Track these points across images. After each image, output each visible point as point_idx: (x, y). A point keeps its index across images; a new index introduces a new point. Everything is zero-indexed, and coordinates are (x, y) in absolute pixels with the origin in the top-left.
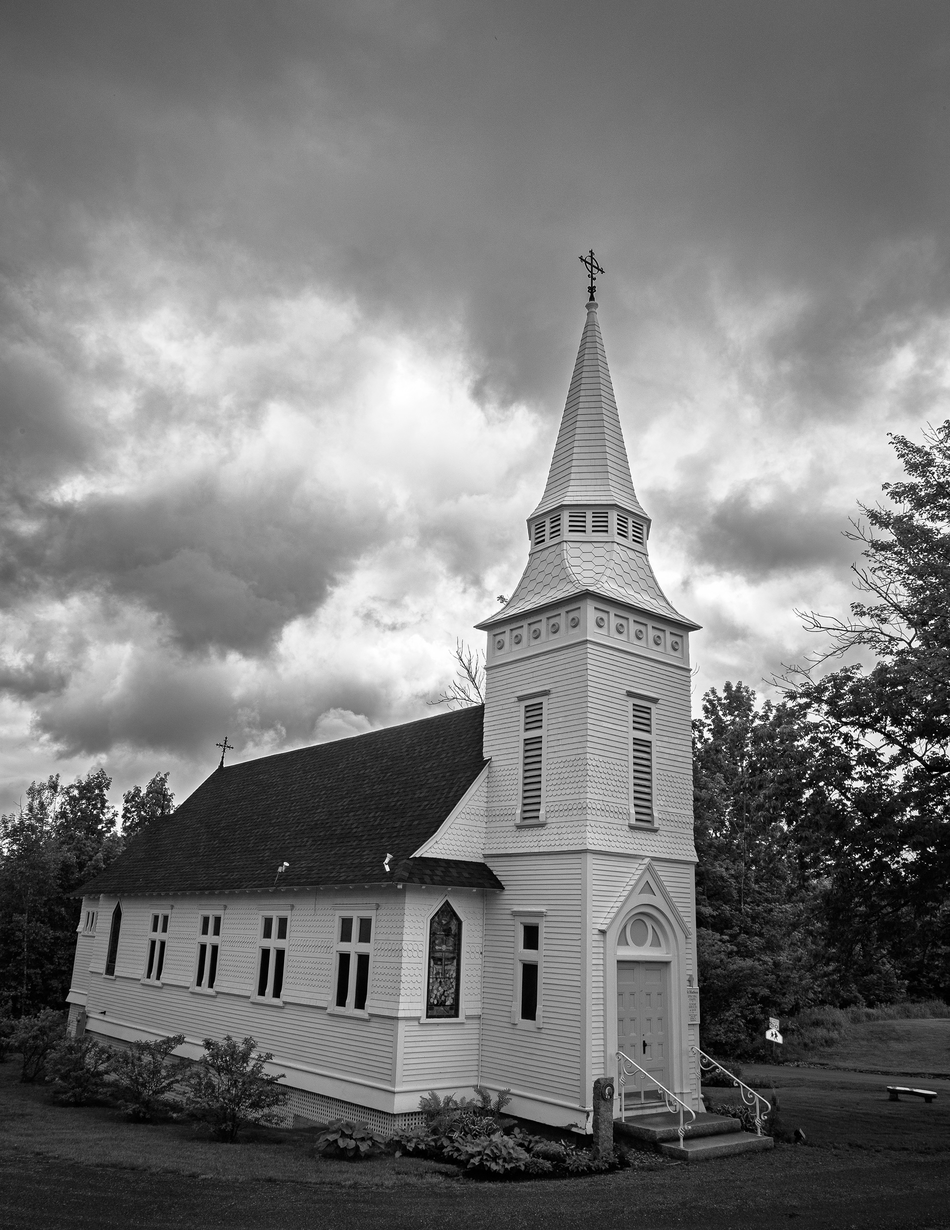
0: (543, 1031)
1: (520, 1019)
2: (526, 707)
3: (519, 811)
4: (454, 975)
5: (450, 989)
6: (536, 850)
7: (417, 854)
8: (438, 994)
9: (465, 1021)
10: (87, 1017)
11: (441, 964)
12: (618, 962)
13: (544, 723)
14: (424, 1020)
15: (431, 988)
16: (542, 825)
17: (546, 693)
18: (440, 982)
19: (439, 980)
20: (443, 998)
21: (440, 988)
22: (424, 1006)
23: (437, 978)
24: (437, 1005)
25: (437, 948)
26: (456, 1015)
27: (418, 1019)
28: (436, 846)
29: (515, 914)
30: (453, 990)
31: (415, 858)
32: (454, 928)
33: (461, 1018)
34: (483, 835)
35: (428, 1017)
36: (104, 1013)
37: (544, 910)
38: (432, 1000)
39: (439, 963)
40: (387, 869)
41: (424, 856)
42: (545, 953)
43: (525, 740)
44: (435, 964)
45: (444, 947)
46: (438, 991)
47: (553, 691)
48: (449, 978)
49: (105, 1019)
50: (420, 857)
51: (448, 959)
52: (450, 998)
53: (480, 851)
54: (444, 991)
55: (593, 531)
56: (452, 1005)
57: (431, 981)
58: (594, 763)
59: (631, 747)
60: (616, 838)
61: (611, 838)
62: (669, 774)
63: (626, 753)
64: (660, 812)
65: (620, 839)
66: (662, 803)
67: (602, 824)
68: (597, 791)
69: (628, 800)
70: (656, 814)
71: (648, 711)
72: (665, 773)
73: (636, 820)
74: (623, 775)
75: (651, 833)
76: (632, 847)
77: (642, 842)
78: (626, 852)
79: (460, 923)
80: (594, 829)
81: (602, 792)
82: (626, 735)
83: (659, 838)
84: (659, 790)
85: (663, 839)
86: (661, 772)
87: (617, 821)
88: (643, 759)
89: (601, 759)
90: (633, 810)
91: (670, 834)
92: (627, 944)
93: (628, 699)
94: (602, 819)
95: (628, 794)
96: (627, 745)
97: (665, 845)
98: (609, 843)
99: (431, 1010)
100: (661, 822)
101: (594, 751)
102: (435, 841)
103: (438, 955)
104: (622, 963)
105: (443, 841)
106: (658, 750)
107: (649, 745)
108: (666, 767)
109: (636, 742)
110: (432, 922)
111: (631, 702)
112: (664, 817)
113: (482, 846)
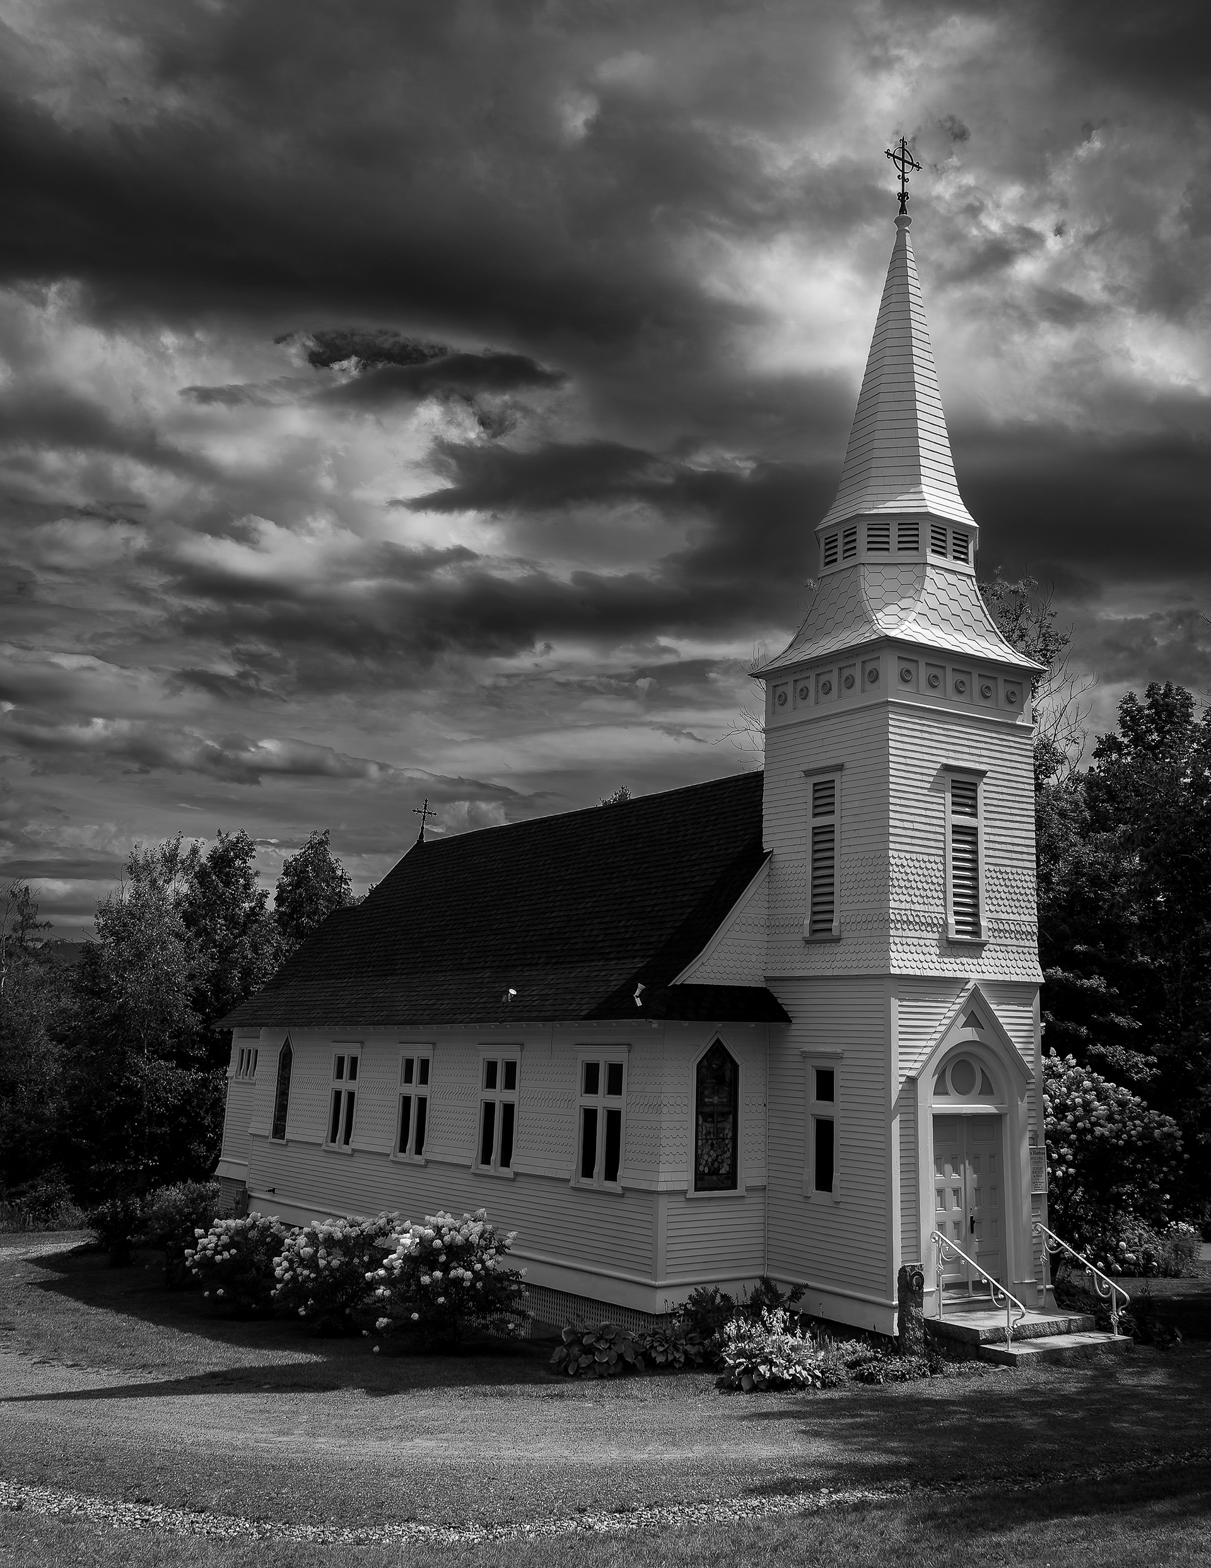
0: (841, 1206)
1: (814, 1191)
2: (815, 785)
3: (807, 922)
4: (730, 1135)
5: (725, 1152)
6: (829, 973)
7: (678, 980)
8: (710, 1160)
9: (745, 1194)
10: (250, 1197)
11: (713, 1122)
12: (935, 1117)
13: (837, 808)
14: (692, 1194)
15: (699, 1152)
16: (838, 940)
17: (840, 768)
18: (712, 1144)
19: (710, 1142)
20: (716, 1165)
21: (712, 1152)
22: (691, 1176)
23: (707, 1140)
24: (708, 1174)
25: (706, 1100)
26: (734, 1187)
27: (685, 1192)
28: (702, 969)
29: (805, 1055)
30: (728, 1154)
31: (674, 985)
32: (728, 1074)
33: (740, 1190)
34: (764, 952)
35: (696, 1189)
36: (273, 1191)
37: (839, 1051)
38: (701, 1168)
39: (710, 1120)
40: (639, 1003)
41: (686, 983)
42: (842, 1105)
43: (814, 828)
44: (705, 1121)
45: (716, 1100)
46: (710, 1156)
47: (847, 765)
48: (723, 1139)
49: (276, 1199)
50: (682, 984)
51: (721, 1114)
52: (725, 1165)
53: (760, 972)
54: (717, 1156)
55: (899, 549)
56: (728, 1173)
57: (700, 1143)
58: (899, 862)
59: (950, 836)
60: (928, 958)
61: (922, 958)
62: (1003, 869)
63: (941, 845)
64: (990, 920)
65: (935, 958)
66: (993, 908)
67: (910, 941)
68: (903, 898)
69: (945, 906)
70: (984, 923)
71: (973, 787)
72: (997, 869)
73: (958, 932)
74: (938, 874)
75: (975, 948)
76: (951, 968)
77: (964, 960)
78: (943, 974)
79: (735, 1067)
80: (900, 948)
81: (909, 899)
82: (942, 822)
83: (988, 954)
84: (988, 891)
85: (994, 954)
86: (992, 868)
87: (930, 935)
88: (965, 851)
89: (908, 856)
90: (952, 920)
91: (1003, 948)
92: (947, 1094)
93: (944, 774)
94: (910, 934)
95: (945, 899)
96: (944, 834)
97: (998, 962)
98: (920, 965)
99: (701, 1181)
100: (990, 934)
101: (898, 846)
102: (700, 964)
103: (708, 1110)
104: (942, 1119)
105: (712, 962)
106: (987, 838)
107: (974, 832)
108: (998, 861)
109: (955, 829)
110: (699, 1067)
111: (948, 779)
112: (995, 926)
113: (763, 966)
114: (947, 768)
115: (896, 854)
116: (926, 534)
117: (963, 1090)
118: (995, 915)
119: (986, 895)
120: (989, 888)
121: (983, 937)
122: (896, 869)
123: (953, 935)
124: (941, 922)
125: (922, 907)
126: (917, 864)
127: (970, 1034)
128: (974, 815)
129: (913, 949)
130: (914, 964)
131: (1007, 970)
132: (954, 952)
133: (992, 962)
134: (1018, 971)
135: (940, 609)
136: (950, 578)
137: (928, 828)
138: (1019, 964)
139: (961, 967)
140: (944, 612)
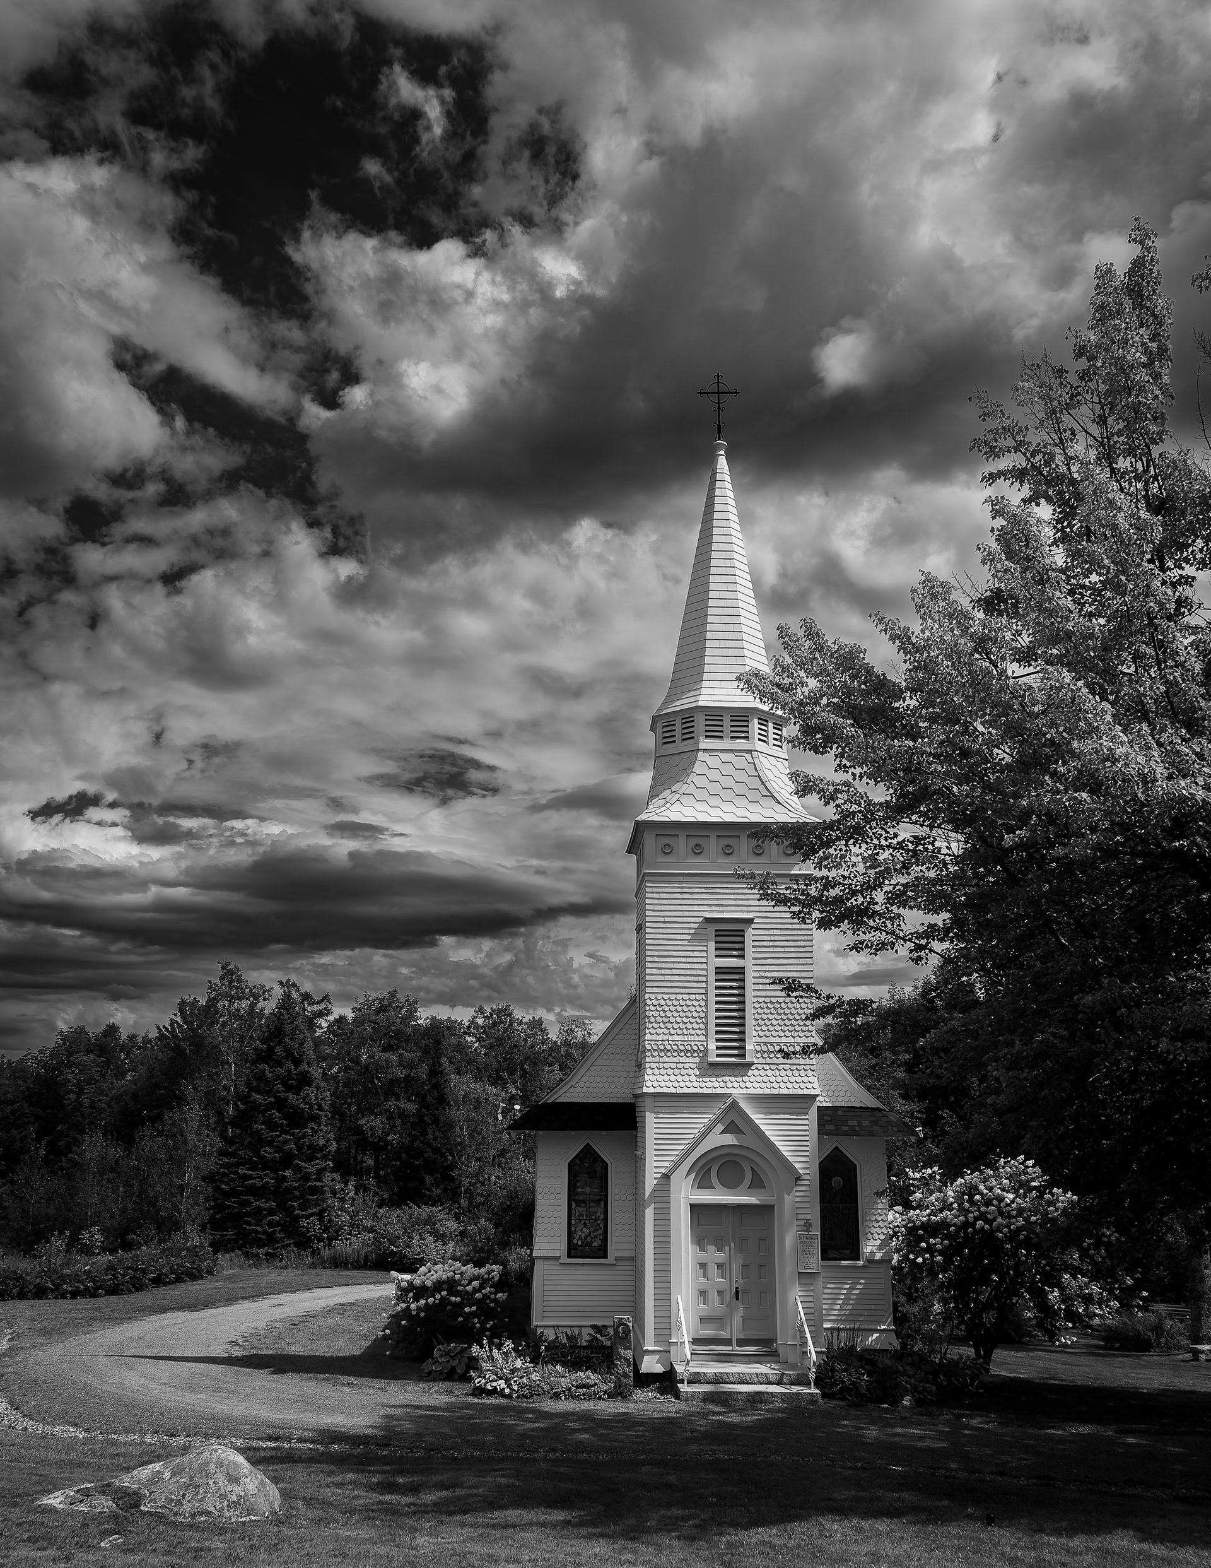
4: (602, 1216)
5: (596, 1230)
8: (583, 1235)
9: (613, 1262)
11: (585, 1207)
12: (691, 1205)
14: (565, 1259)
15: (572, 1229)
18: (585, 1224)
19: (582, 1222)
20: (589, 1239)
21: (585, 1230)
22: (564, 1246)
23: (580, 1220)
24: (581, 1246)
25: (578, 1190)
26: (606, 1256)
27: (558, 1258)
28: (572, 1090)
30: (601, 1232)
31: (546, 1104)
32: (599, 1170)
33: (610, 1259)
34: (633, 1074)
35: (569, 1256)
38: (575, 1241)
39: (582, 1205)
41: (558, 1101)
44: (577, 1205)
45: (588, 1190)
46: (583, 1232)
47: (642, 925)
48: (595, 1220)
50: (553, 1103)
51: (594, 1201)
52: (598, 1239)
53: (629, 1091)
54: (590, 1233)
56: (601, 1246)
57: (573, 1222)
58: (656, 1002)
59: (713, 977)
60: (686, 1078)
61: (680, 1078)
62: (774, 1000)
63: (704, 985)
64: (758, 1043)
65: (694, 1078)
66: (761, 1034)
67: (666, 1066)
68: (659, 1031)
69: (706, 1035)
70: (749, 1047)
71: (741, 933)
72: (768, 1000)
73: (718, 1056)
74: (699, 1009)
75: (744, 1068)
76: (712, 1085)
77: (727, 1079)
78: (701, 1091)
79: (605, 1167)
80: (656, 1071)
81: (666, 1031)
82: (704, 966)
83: (756, 1072)
84: (756, 1019)
85: (762, 1072)
86: (761, 1000)
87: (691, 1060)
88: (731, 988)
89: (666, 997)
90: (712, 1046)
91: (773, 1067)
92: (713, 1188)
93: (707, 926)
94: (667, 1060)
95: (706, 1029)
96: (706, 976)
97: (766, 1079)
98: (676, 1085)
99: (573, 1251)
100: (759, 1055)
101: (656, 990)
102: (569, 1085)
103: (581, 1198)
104: (693, 1207)
105: (581, 1084)
106: (756, 974)
107: (741, 971)
108: (769, 993)
109: (719, 971)
110: (571, 1166)
111: (712, 929)
112: (765, 1048)
113: (631, 1086)
114: (708, 920)
115: (653, 996)
116: (700, 723)
117: (730, 1184)
118: (764, 1039)
119: (754, 1023)
120: (757, 1017)
121: (748, 1059)
122: (653, 1008)
123: (712, 1058)
124: (702, 1048)
125: (681, 1038)
126: (676, 1003)
127: (729, 1139)
128: (743, 957)
129: (670, 1072)
130: (670, 1084)
131: (776, 1085)
132: (717, 1072)
133: (759, 1079)
134: (790, 1085)
135: (709, 786)
136: (725, 757)
137: (688, 972)
138: (792, 1079)
139: (723, 1085)
140: (714, 788)
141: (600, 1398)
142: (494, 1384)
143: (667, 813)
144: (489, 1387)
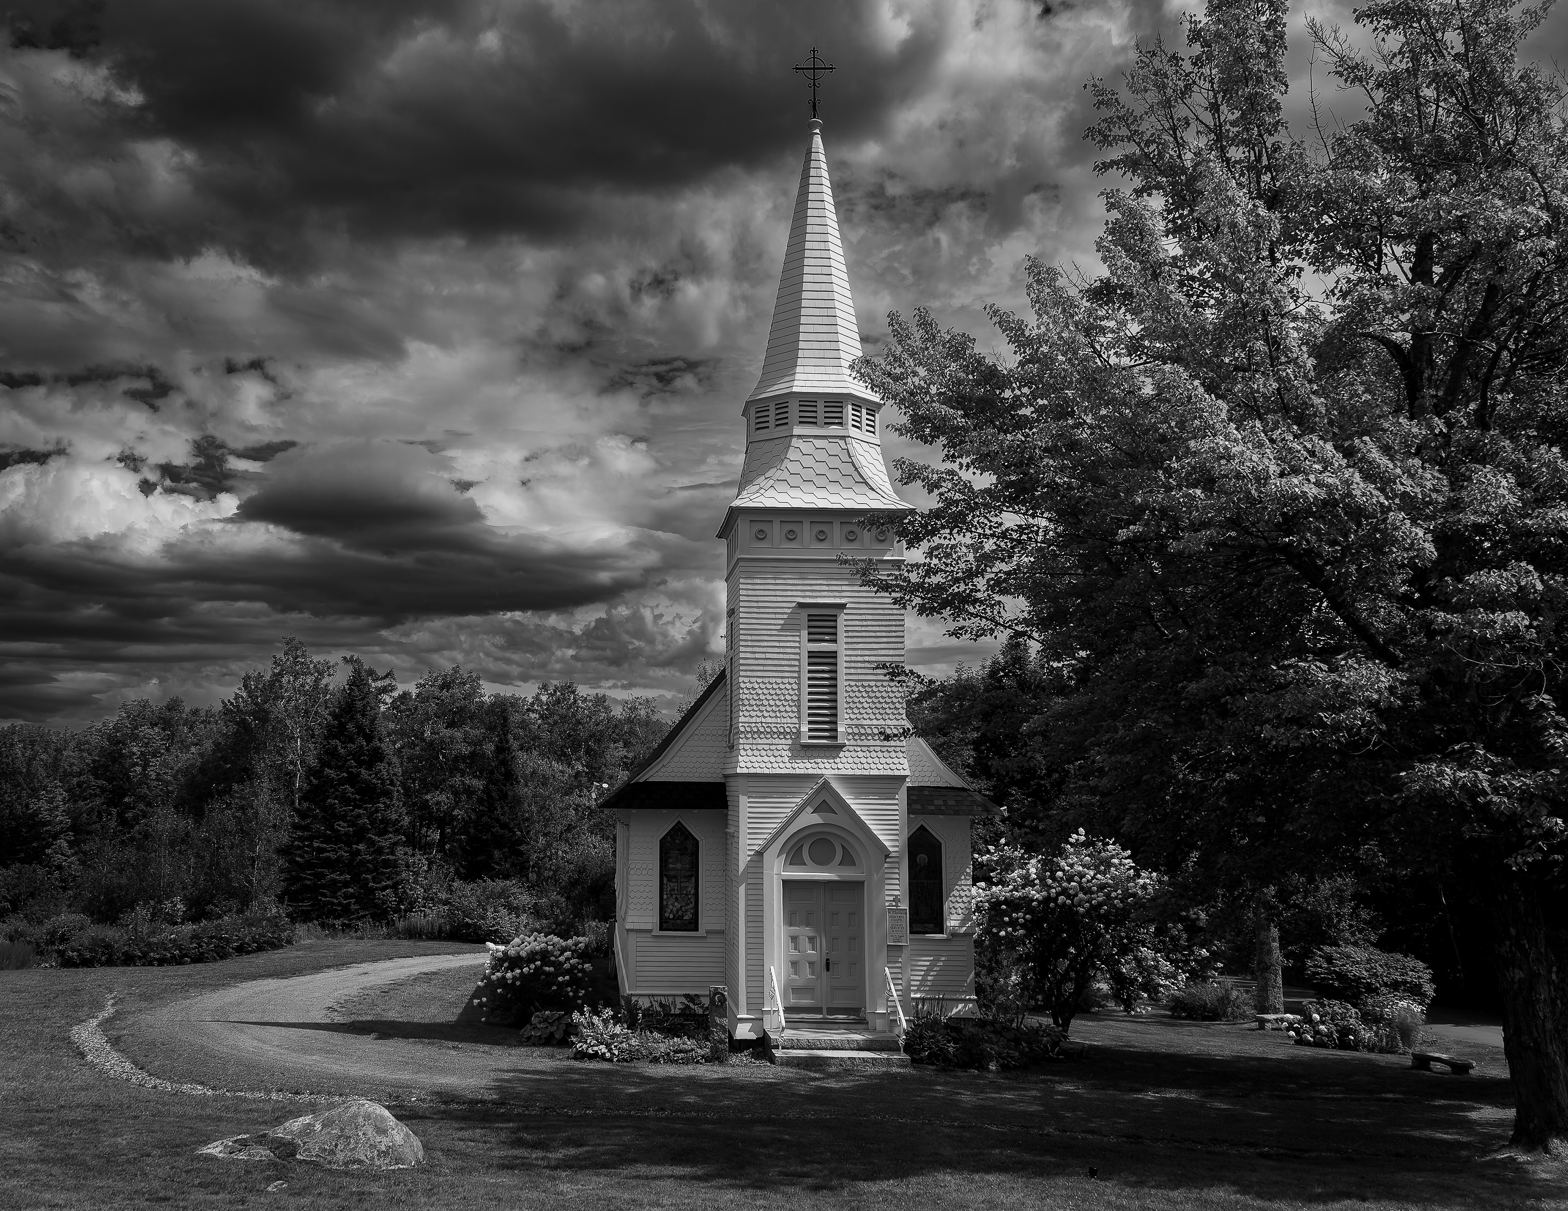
0: (733, 946)
4: (693, 891)
5: (688, 904)
7: (640, 779)
8: (675, 909)
9: (705, 935)
11: (677, 882)
12: (784, 881)
13: (733, 643)
14: (657, 932)
15: (664, 903)
17: (733, 612)
18: (676, 898)
19: (674, 896)
20: (680, 913)
21: (676, 904)
22: (657, 919)
23: (672, 895)
24: (673, 918)
25: (670, 866)
26: (696, 929)
27: (650, 931)
28: (664, 770)
29: (729, 834)
30: (692, 906)
31: (638, 783)
32: (690, 846)
33: (701, 932)
34: (723, 755)
35: (661, 929)
38: (667, 915)
39: (673, 880)
41: (650, 780)
44: (669, 881)
45: (679, 866)
46: (673, 905)
47: (735, 610)
48: (686, 895)
50: (645, 782)
51: (685, 877)
52: (689, 912)
53: (720, 771)
54: (682, 907)
55: (775, 426)
56: (692, 919)
57: (665, 896)
59: (805, 661)
60: (779, 759)
61: (773, 759)
62: (865, 684)
63: (797, 669)
64: (850, 726)
65: (786, 759)
66: (853, 716)
67: (760, 747)
68: (753, 714)
69: (799, 718)
70: (841, 729)
71: (834, 618)
72: (860, 684)
73: (810, 737)
74: (791, 692)
75: (834, 749)
76: (803, 767)
77: (819, 760)
78: (794, 772)
79: (696, 843)
80: (750, 753)
81: (760, 714)
82: (797, 651)
83: (847, 754)
84: (848, 703)
85: (854, 754)
86: (852, 683)
87: (783, 741)
88: (823, 672)
89: (759, 680)
90: (805, 728)
91: (864, 749)
92: (805, 864)
93: (800, 611)
94: (760, 741)
95: (799, 711)
96: (799, 660)
97: (857, 760)
98: (769, 765)
99: (665, 924)
100: (850, 737)
101: (749, 674)
102: (660, 765)
103: (672, 873)
104: (786, 883)
105: (672, 764)
106: (848, 659)
107: (833, 655)
108: (861, 677)
109: (812, 655)
110: (663, 842)
111: (804, 614)
112: (856, 731)
113: (721, 766)
114: (801, 605)
115: (746, 680)
116: (794, 410)
117: (821, 861)
118: (855, 722)
119: (846, 706)
120: (849, 700)
121: (840, 741)
122: (746, 691)
123: (805, 740)
124: (794, 730)
125: (774, 720)
126: (769, 686)
127: (820, 818)
128: (835, 641)
129: (763, 753)
130: (763, 765)
131: (866, 766)
132: (809, 753)
133: (850, 760)
134: (880, 766)
135: (803, 472)
136: (819, 443)
137: (781, 656)
138: (883, 760)
139: (815, 766)
140: (808, 474)
141: (698, 1062)
142: (595, 1048)
143: (761, 499)
144: (590, 1051)
